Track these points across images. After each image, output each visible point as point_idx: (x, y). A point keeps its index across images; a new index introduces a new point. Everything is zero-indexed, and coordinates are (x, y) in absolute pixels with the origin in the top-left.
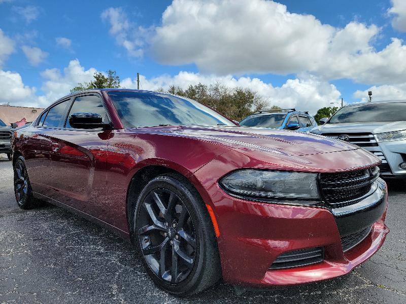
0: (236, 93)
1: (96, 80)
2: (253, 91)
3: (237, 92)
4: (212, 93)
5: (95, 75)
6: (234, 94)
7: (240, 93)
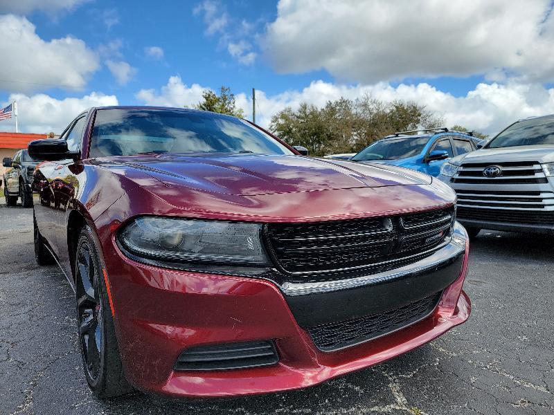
0: (395, 109)
1: (205, 100)
2: (419, 105)
3: (397, 107)
4: (359, 110)
5: (205, 94)
6: (392, 112)
7: (400, 109)
